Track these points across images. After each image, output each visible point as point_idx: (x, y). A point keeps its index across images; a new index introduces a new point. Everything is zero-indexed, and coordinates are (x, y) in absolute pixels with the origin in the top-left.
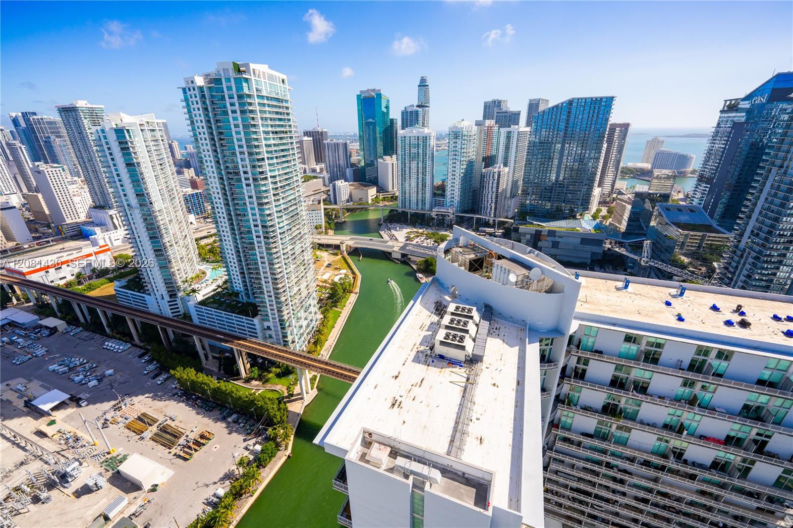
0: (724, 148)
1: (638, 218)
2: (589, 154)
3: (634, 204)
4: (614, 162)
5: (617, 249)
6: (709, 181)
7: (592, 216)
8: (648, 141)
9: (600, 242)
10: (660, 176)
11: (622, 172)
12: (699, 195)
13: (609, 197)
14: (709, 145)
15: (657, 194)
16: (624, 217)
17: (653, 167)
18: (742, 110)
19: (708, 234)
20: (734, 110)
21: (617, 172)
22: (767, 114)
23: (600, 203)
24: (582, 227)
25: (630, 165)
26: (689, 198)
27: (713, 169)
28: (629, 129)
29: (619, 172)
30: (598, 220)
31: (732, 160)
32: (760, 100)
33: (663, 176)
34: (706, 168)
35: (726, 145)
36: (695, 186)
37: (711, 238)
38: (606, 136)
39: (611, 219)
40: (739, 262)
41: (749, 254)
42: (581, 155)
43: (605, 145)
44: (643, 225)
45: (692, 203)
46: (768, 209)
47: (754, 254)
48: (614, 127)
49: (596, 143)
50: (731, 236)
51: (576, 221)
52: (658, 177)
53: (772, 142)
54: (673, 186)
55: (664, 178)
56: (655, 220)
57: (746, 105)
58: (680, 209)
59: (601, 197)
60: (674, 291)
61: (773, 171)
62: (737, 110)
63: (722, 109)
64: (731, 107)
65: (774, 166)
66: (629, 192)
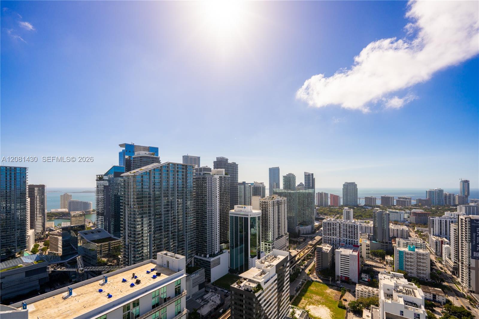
0: (104, 198)
1: (69, 243)
2: (15, 206)
3: (63, 235)
4: (39, 210)
5: (59, 269)
6: (102, 214)
7: (31, 252)
8: (61, 196)
9: (44, 269)
10: (75, 215)
11: (48, 216)
12: (100, 223)
13: (42, 234)
14: (96, 196)
15: (77, 226)
16: (59, 246)
17: (70, 210)
18: (106, 180)
19: (111, 242)
20: (102, 180)
21: (44, 217)
22: (116, 182)
23: (36, 240)
24: (23, 263)
25: (53, 210)
26: (96, 225)
27: (103, 209)
28: (45, 188)
29: (46, 216)
30: (38, 253)
31: (109, 203)
32: (111, 176)
33: (77, 215)
34: (99, 208)
35: (104, 196)
36: (96, 218)
37: (113, 244)
38: (27, 193)
39: (49, 250)
40: (128, 252)
41: (131, 246)
42: (6, 208)
43: (28, 200)
44: (74, 247)
45: (98, 228)
46: (130, 224)
47: (132, 246)
48: (32, 188)
49: (19, 198)
50: (121, 239)
51: (16, 259)
52: (74, 216)
53: (121, 194)
54: (85, 220)
55: (78, 216)
56: (80, 242)
57: (106, 178)
58: (92, 232)
59: (35, 235)
60: (101, 282)
61: (126, 206)
62: (103, 180)
63: (96, 179)
64: (100, 178)
65: (126, 204)
66: (57, 228)
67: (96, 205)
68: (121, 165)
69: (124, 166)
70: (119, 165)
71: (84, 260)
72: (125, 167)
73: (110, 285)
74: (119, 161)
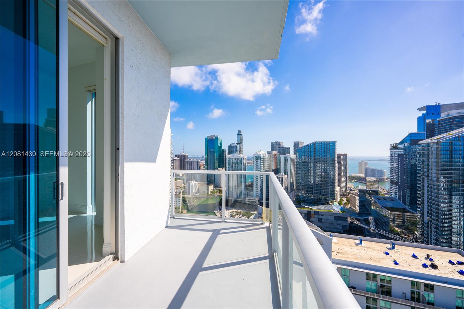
0: (398, 167)
1: (364, 204)
2: (329, 169)
3: (359, 196)
4: (344, 173)
5: (355, 222)
6: (396, 184)
7: (338, 203)
8: (359, 163)
9: (345, 219)
10: (370, 181)
11: (349, 178)
12: (393, 191)
13: (345, 192)
14: (390, 165)
15: (371, 191)
16: (357, 204)
17: (365, 176)
18: (401, 149)
19: (406, 214)
20: (396, 149)
21: (347, 179)
22: (413, 151)
23: (341, 195)
24: (333, 209)
25: (353, 175)
26: (389, 193)
27: (397, 178)
28: (347, 156)
29: (348, 178)
30: (342, 205)
31: (404, 173)
32: (408, 144)
33: (372, 181)
34: (392, 177)
35: (398, 165)
36: (390, 186)
37: (408, 216)
38: (336, 160)
39: (349, 205)
40: (428, 231)
41: (431, 225)
42: (325, 169)
43: (337, 165)
44: (368, 208)
45: (392, 196)
46: (431, 199)
47: (434, 226)
48: (339, 156)
49: (331, 163)
50: (418, 214)
51: (330, 206)
52: (369, 181)
53: (420, 164)
54: (379, 186)
55: (373, 182)
56: (374, 205)
57: (401, 146)
58: (385, 199)
59: (341, 192)
60: (389, 246)
61: (425, 178)
62: (398, 149)
63: (390, 148)
64: (394, 147)
65: (425, 176)
66: (356, 189)
67: (390, 174)
68: (420, 131)
69: (424, 131)
70: (418, 131)
71: (375, 222)
72: (425, 133)
73: (398, 253)
74: (418, 127)
